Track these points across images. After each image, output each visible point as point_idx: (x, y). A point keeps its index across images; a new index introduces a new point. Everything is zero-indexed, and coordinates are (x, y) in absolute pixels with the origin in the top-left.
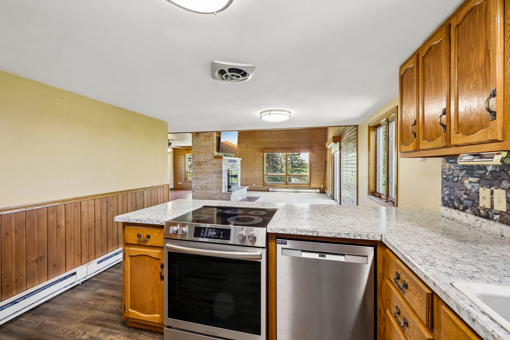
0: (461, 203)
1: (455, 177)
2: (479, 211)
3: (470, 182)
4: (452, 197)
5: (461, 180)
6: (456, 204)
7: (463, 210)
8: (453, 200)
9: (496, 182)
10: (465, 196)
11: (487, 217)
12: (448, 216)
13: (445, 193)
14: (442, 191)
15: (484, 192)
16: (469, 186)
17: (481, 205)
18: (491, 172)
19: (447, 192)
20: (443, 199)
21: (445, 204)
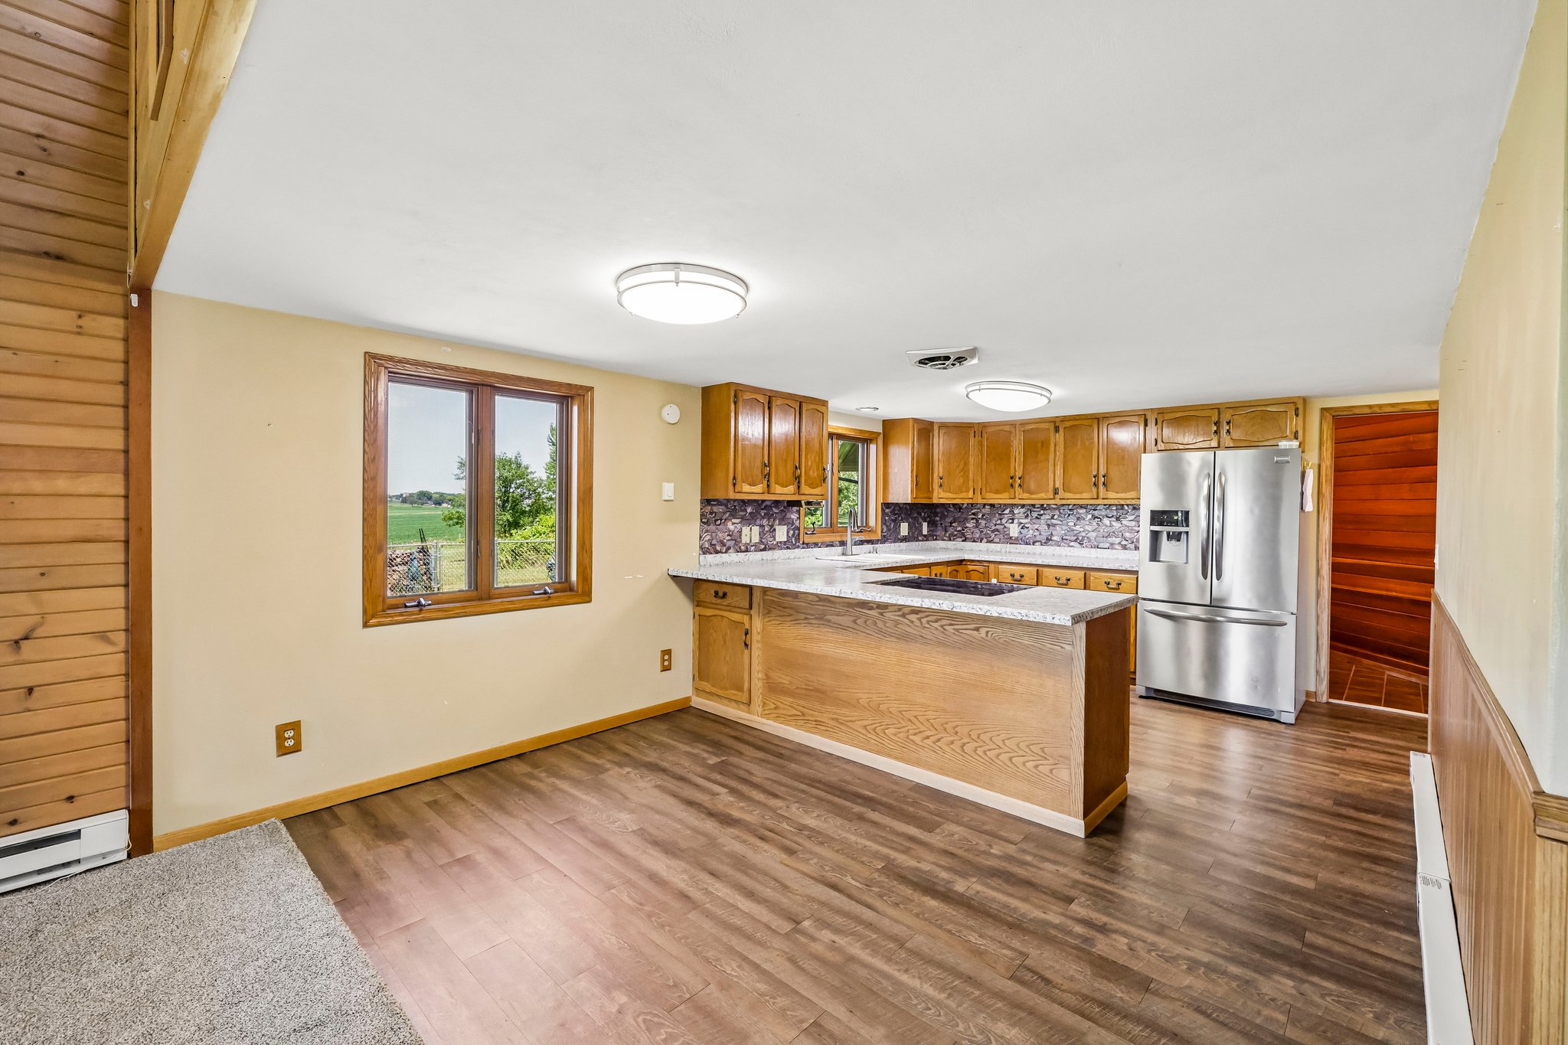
0: (724, 545)
1: (717, 520)
2: (740, 547)
3: (733, 524)
4: (714, 542)
5: (724, 522)
6: (718, 548)
7: (726, 552)
8: (715, 545)
9: (753, 521)
10: (729, 538)
11: (747, 551)
12: (718, 562)
13: (705, 539)
14: (701, 537)
15: (746, 530)
16: (731, 527)
17: (743, 542)
18: (750, 513)
19: (708, 537)
20: (701, 548)
21: (705, 551)
